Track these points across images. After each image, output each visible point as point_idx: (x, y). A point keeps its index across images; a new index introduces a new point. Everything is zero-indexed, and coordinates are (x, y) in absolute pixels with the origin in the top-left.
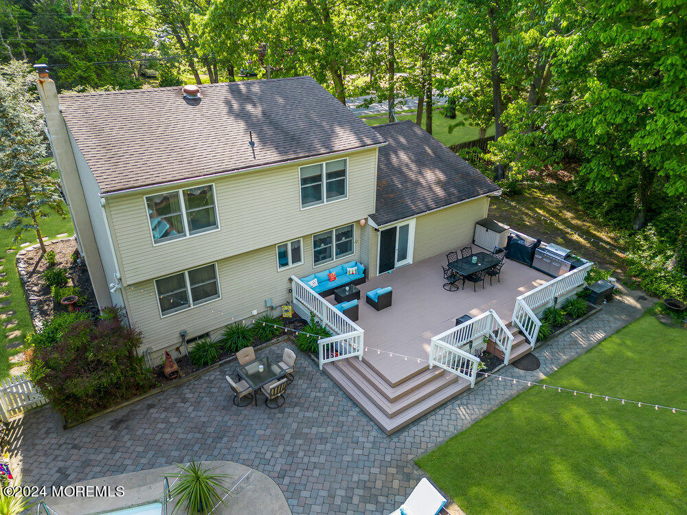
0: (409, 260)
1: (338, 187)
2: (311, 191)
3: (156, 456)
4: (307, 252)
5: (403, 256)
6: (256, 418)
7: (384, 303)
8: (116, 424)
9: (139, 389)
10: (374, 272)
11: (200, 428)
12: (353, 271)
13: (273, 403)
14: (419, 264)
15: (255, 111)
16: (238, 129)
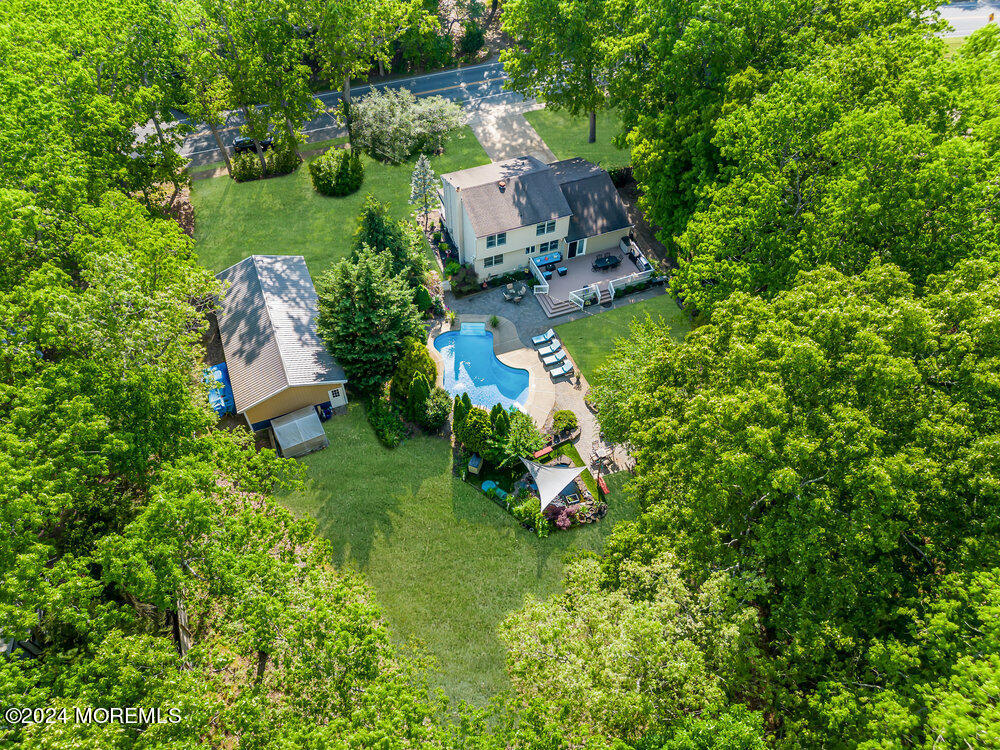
0: (584, 253)
1: (552, 227)
2: (540, 231)
3: (483, 312)
4: (537, 250)
5: (581, 251)
6: (511, 307)
7: (563, 274)
8: (470, 300)
9: (476, 291)
10: (566, 257)
11: (495, 307)
12: (556, 257)
13: (517, 303)
14: (587, 255)
15: (523, 201)
16: (516, 211)
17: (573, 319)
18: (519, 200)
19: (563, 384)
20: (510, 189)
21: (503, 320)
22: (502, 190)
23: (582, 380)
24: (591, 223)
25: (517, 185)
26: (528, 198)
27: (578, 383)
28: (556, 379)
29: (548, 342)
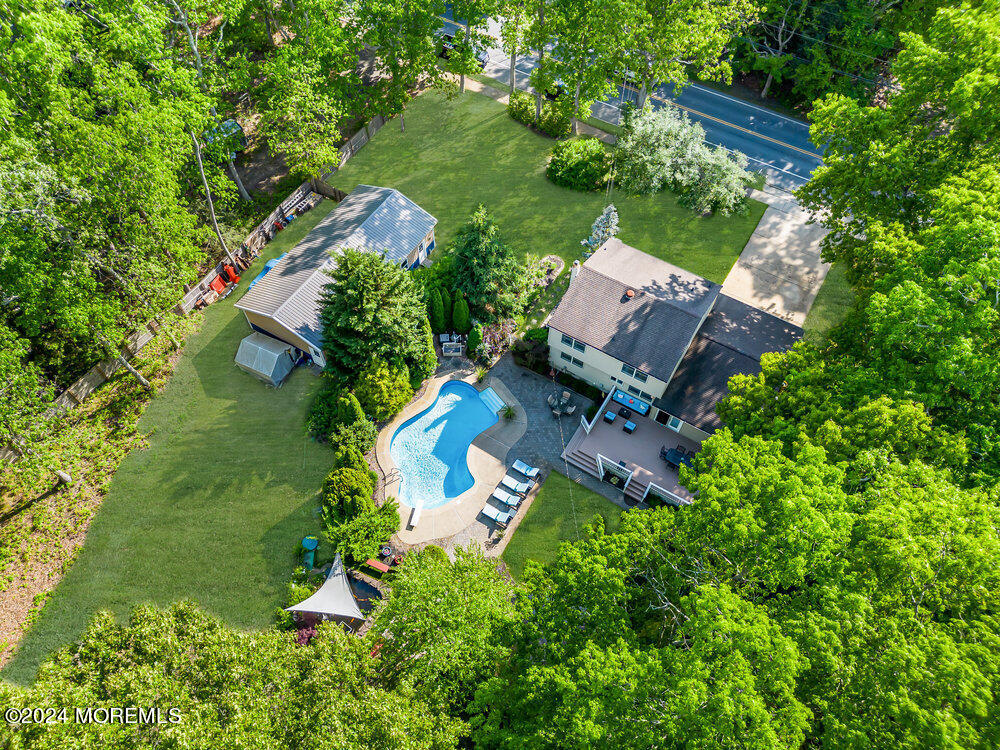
0: (678, 430)
1: (642, 377)
2: (627, 371)
3: (516, 394)
4: (625, 385)
5: (675, 426)
6: (546, 414)
7: (627, 431)
8: (524, 374)
9: (538, 371)
10: (653, 417)
11: (534, 401)
12: (642, 408)
14: (679, 435)
15: (632, 327)
16: (613, 331)
17: (578, 480)
18: (630, 321)
19: (484, 529)
20: (633, 306)
21: (523, 418)
22: (625, 299)
23: (503, 544)
24: (701, 408)
25: (645, 306)
26: (641, 328)
27: (496, 541)
28: (483, 518)
29: (524, 478)
